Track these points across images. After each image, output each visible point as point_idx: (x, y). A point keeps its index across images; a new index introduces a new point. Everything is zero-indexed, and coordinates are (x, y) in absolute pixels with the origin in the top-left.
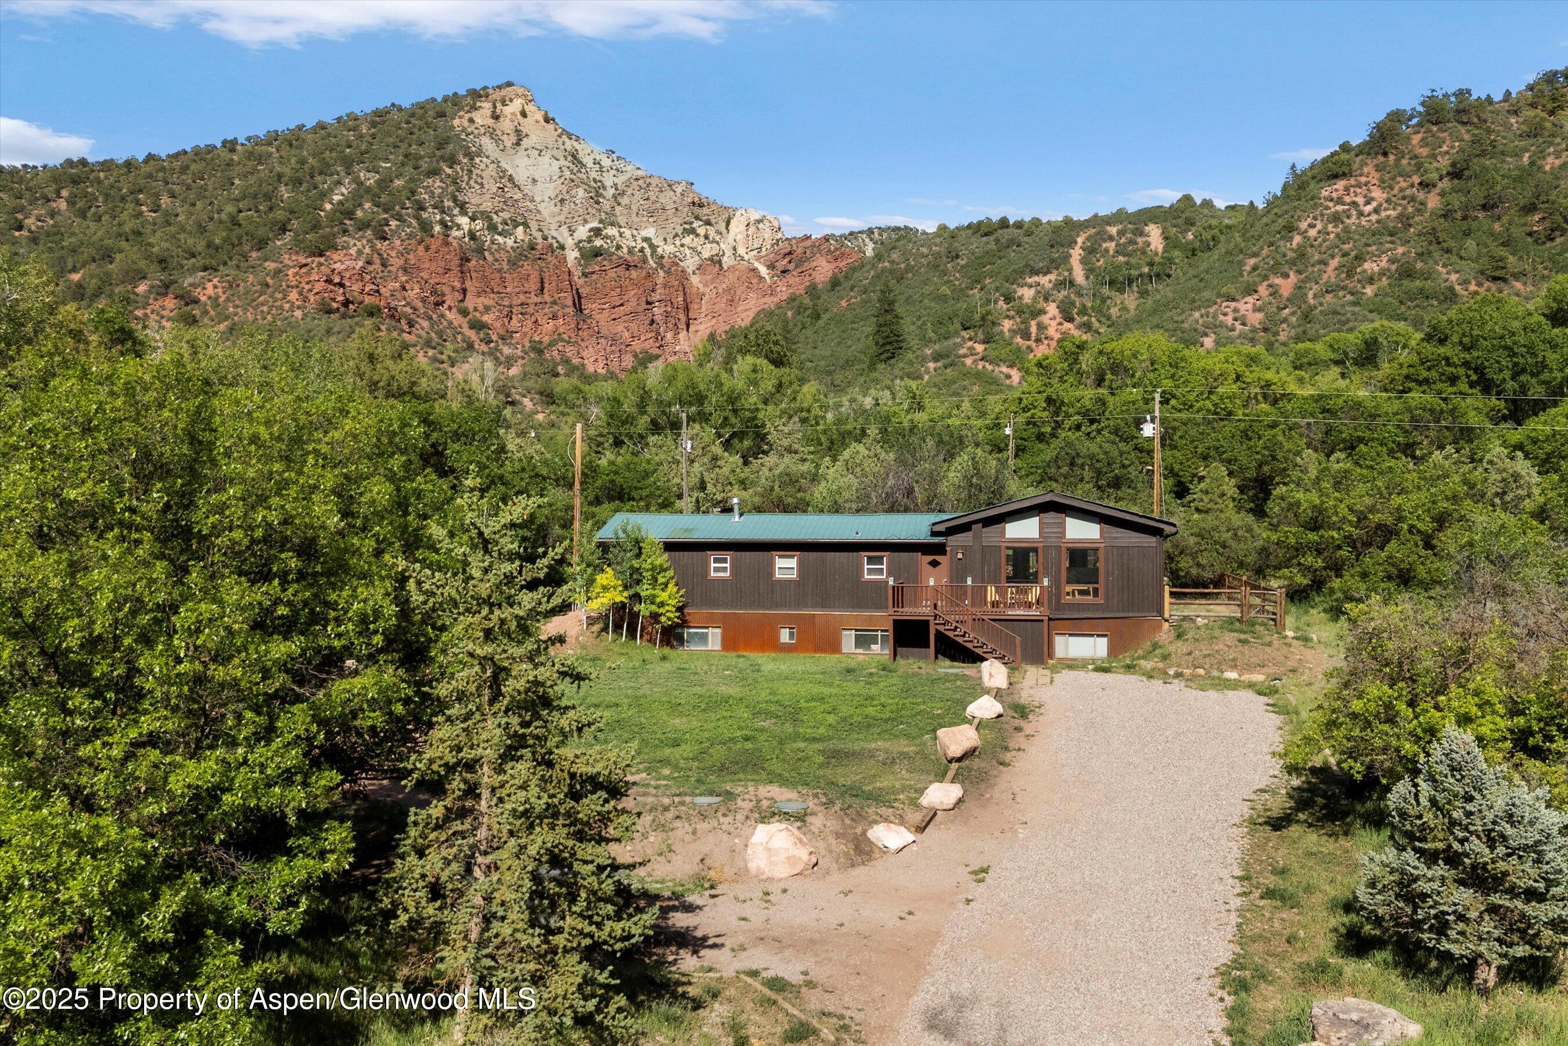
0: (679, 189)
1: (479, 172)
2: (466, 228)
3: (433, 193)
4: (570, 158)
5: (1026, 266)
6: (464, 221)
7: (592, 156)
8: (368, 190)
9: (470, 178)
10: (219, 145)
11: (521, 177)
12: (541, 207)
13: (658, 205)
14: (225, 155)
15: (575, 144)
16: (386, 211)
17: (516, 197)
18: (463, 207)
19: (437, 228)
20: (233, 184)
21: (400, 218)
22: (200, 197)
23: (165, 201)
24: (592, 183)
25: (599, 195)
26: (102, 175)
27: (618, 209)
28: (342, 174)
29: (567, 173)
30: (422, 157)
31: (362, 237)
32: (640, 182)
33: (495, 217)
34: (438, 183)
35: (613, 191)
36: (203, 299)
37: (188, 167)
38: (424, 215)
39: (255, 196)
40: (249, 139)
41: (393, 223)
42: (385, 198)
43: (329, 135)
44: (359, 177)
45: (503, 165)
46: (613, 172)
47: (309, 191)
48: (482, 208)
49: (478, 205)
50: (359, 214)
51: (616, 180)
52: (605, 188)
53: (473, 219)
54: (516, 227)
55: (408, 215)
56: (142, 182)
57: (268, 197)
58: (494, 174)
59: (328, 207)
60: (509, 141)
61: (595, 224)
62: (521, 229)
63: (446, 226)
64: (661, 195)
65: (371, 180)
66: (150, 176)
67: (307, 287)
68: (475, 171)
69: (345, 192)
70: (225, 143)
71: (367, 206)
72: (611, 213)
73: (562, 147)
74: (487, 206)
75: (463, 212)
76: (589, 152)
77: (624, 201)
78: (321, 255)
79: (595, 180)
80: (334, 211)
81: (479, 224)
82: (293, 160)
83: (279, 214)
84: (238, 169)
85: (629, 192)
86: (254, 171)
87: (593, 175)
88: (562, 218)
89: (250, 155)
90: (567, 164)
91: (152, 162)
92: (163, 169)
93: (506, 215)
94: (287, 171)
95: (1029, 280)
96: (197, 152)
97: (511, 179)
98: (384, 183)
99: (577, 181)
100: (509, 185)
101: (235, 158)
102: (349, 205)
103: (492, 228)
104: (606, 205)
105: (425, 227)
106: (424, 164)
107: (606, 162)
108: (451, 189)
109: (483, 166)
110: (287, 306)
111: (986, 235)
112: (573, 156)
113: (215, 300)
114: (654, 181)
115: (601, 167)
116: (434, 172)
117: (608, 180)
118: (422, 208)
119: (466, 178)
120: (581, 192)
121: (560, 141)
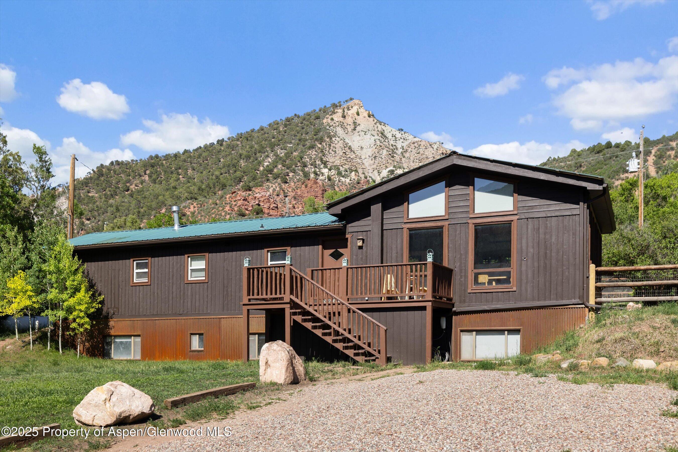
0: (435, 147)
1: (334, 145)
2: (326, 174)
3: (311, 157)
4: (380, 135)
5: (621, 168)
6: (325, 171)
7: (392, 133)
8: (281, 158)
9: (330, 149)
10: (215, 143)
11: (355, 146)
12: (364, 162)
13: (424, 156)
14: (218, 147)
15: (383, 127)
16: (288, 168)
17: (352, 157)
18: (325, 164)
19: (312, 176)
20: (220, 161)
21: (294, 171)
22: (205, 168)
23: (190, 172)
24: (391, 147)
25: (393, 152)
26: (164, 162)
27: (403, 159)
28: (270, 151)
29: (378, 142)
30: (307, 140)
31: (276, 182)
32: (416, 144)
33: (341, 168)
34: (314, 152)
35: (401, 150)
36: (188, 213)
37: (201, 155)
38: (306, 169)
39: (229, 166)
40: (229, 139)
41: (291, 174)
42: (288, 162)
43: (265, 133)
44: (277, 153)
45: (347, 141)
46: (402, 140)
47: (253, 162)
48: (335, 164)
49: (333, 162)
50: (275, 170)
51: (403, 144)
52: (397, 149)
53: (330, 170)
54: (351, 172)
55: (299, 170)
56: (181, 163)
57: (234, 166)
58: (342, 146)
59: (261, 168)
60: (350, 128)
61: (391, 168)
62: (353, 173)
63: (317, 174)
64: (426, 150)
65: (282, 153)
66: (185, 161)
67: (234, 203)
68: (332, 145)
69: (270, 160)
70: (218, 141)
71: (280, 166)
72: (400, 162)
73: (376, 129)
74: (338, 163)
75: (326, 167)
76: (389, 131)
77: (407, 155)
78: (250, 190)
79: (392, 145)
80: (264, 170)
81: (333, 172)
82: (248, 147)
83: (238, 174)
84: (223, 154)
85: (410, 150)
86: (230, 154)
87: (392, 142)
88: (375, 166)
89: (228, 146)
90: (378, 138)
91: (186, 154)
92: (190, 157)
93: (347, 167)
94: (244, 153)
95: (622, 176)
96: (206, 147)
97: (350, 148)
98: (288, 155)
99: (383, 146)
100: (349, 151)
101: (222, 148)
102: (271, 167)
103: (339, 174)
104: (397, 158)
105: (306, 175)
106: (308, 144)
107: (398, 135)
108: (320, 155)
109: (336, 142)
110: (223, 214)
111: (598, 152)
112: (382, 134)
113: (193, 213)
114: (422, 143)
115: (396, 138)
116: (312, 147)
117: (399, 145)
118: (305, 166)
119: (328, 149)
120: (385, 152)
121: (376, 126)
